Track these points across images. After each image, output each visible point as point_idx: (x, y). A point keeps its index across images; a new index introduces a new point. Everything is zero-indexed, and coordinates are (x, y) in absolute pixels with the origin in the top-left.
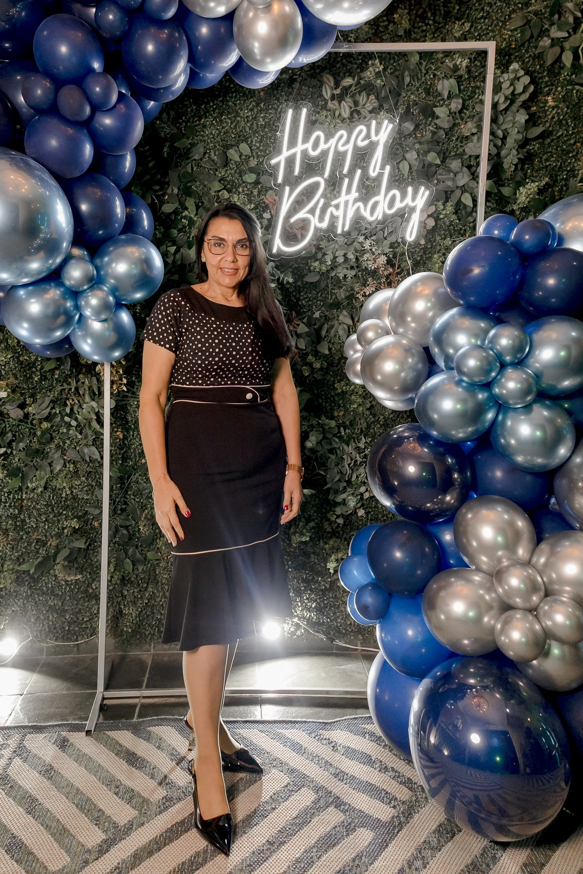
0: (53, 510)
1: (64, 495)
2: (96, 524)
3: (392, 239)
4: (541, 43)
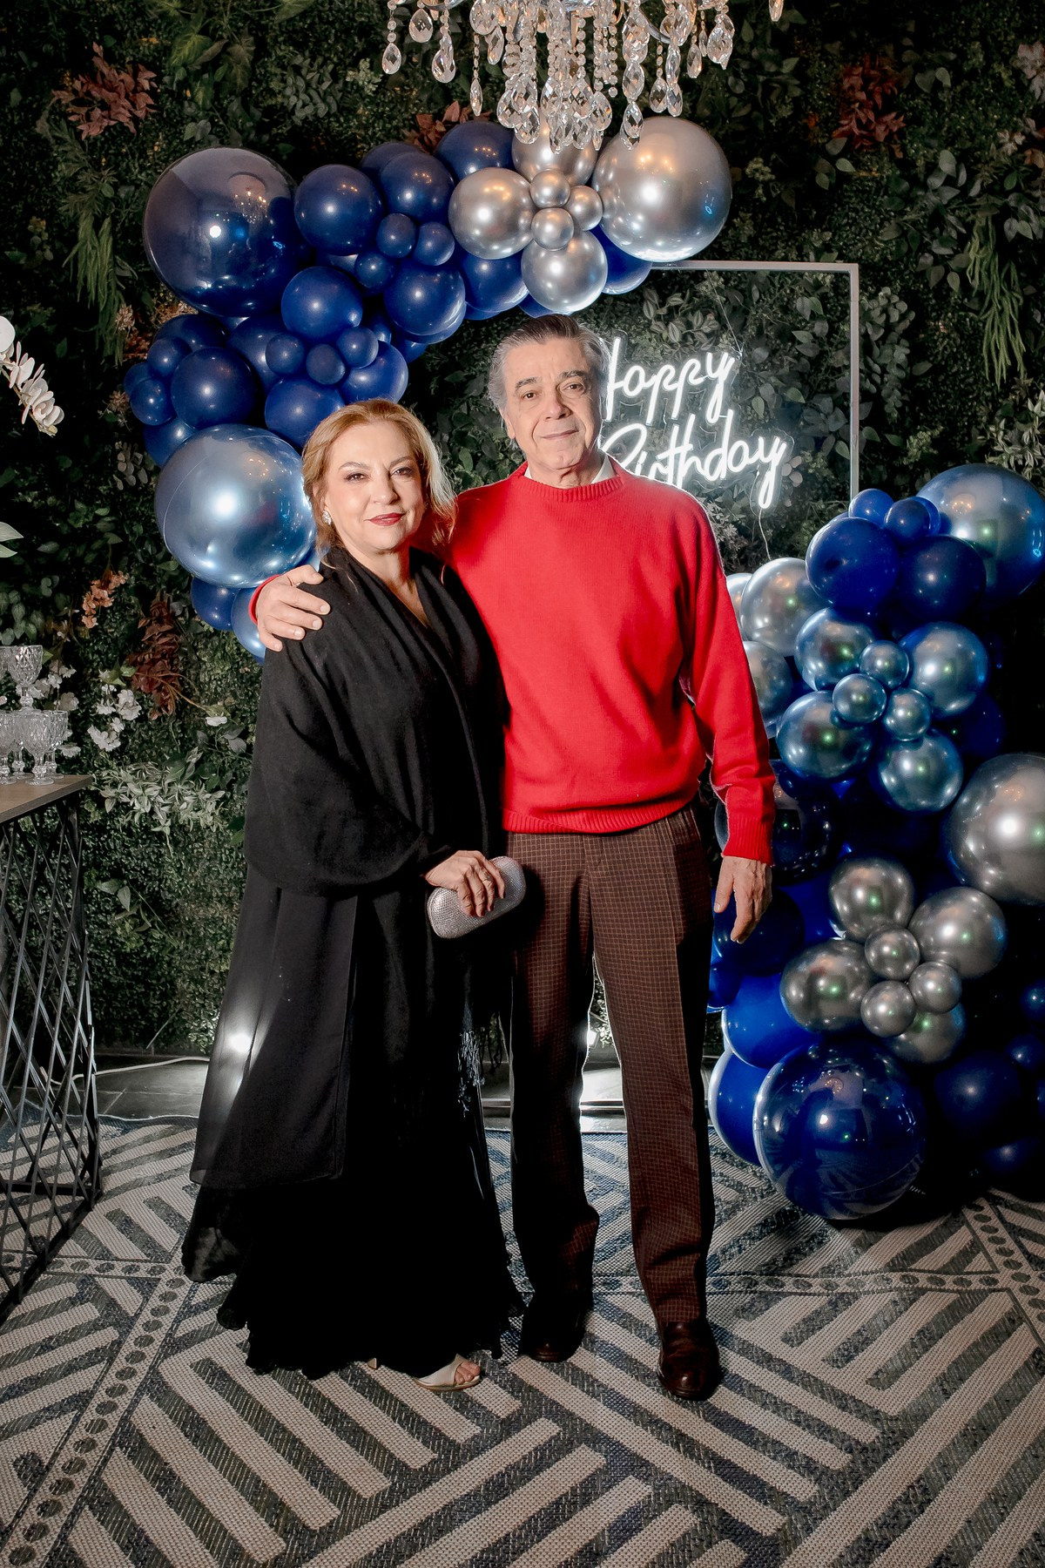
3: (744, 501)
4: (922, 260)
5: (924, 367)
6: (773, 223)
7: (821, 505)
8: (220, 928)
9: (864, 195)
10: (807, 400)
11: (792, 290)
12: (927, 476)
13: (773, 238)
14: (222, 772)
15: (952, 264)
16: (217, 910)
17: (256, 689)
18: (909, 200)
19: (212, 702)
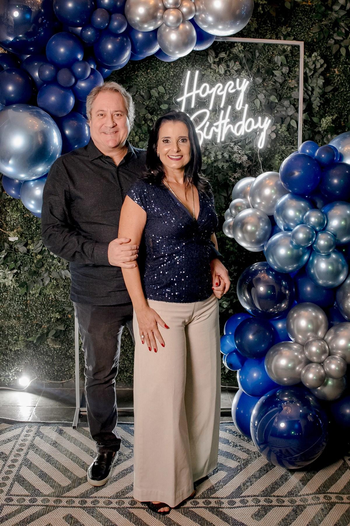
0: (45, 307)
1: (50, 299)
2: (70, 316)
3: (251, 145)
4: (329, 42)
5: (329, 88)
6: (265, 23)
7: (284, 148)
8: (15, 331)
9: (305, 12)
10: (279, 101)
11: (273, 53)
12: (329, 136)
13: (265, 29)
14: (16, 261)
15: (342, 44)
16: (14, 322)
17: (32, 224)
18: (325, 15)
19: (12, 230)
